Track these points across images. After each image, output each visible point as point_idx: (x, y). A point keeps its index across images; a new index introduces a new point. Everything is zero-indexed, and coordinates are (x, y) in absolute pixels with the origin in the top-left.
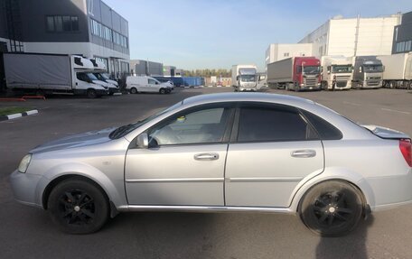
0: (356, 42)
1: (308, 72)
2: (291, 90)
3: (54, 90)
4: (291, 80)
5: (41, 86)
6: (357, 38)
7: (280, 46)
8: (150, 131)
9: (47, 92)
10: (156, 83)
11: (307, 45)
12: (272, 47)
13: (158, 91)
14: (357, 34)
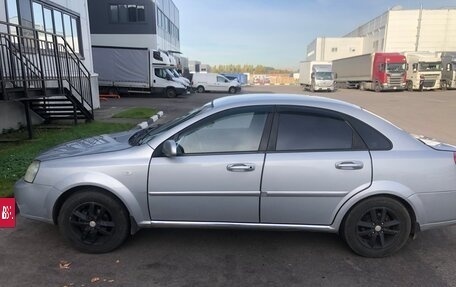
0: (418, 36)
1: (392, 70)
2: (368, 90)
3: (129, 88)
4: (370, 79)
5: (116, 84)
6: (419, 31)
7: (327, 40)
8: (176, 137)
9: (121, 91)
10: (226, 81)
11: (358, 39)
12: (319, 40)
13: (227, 90)
14: (419, 28)
